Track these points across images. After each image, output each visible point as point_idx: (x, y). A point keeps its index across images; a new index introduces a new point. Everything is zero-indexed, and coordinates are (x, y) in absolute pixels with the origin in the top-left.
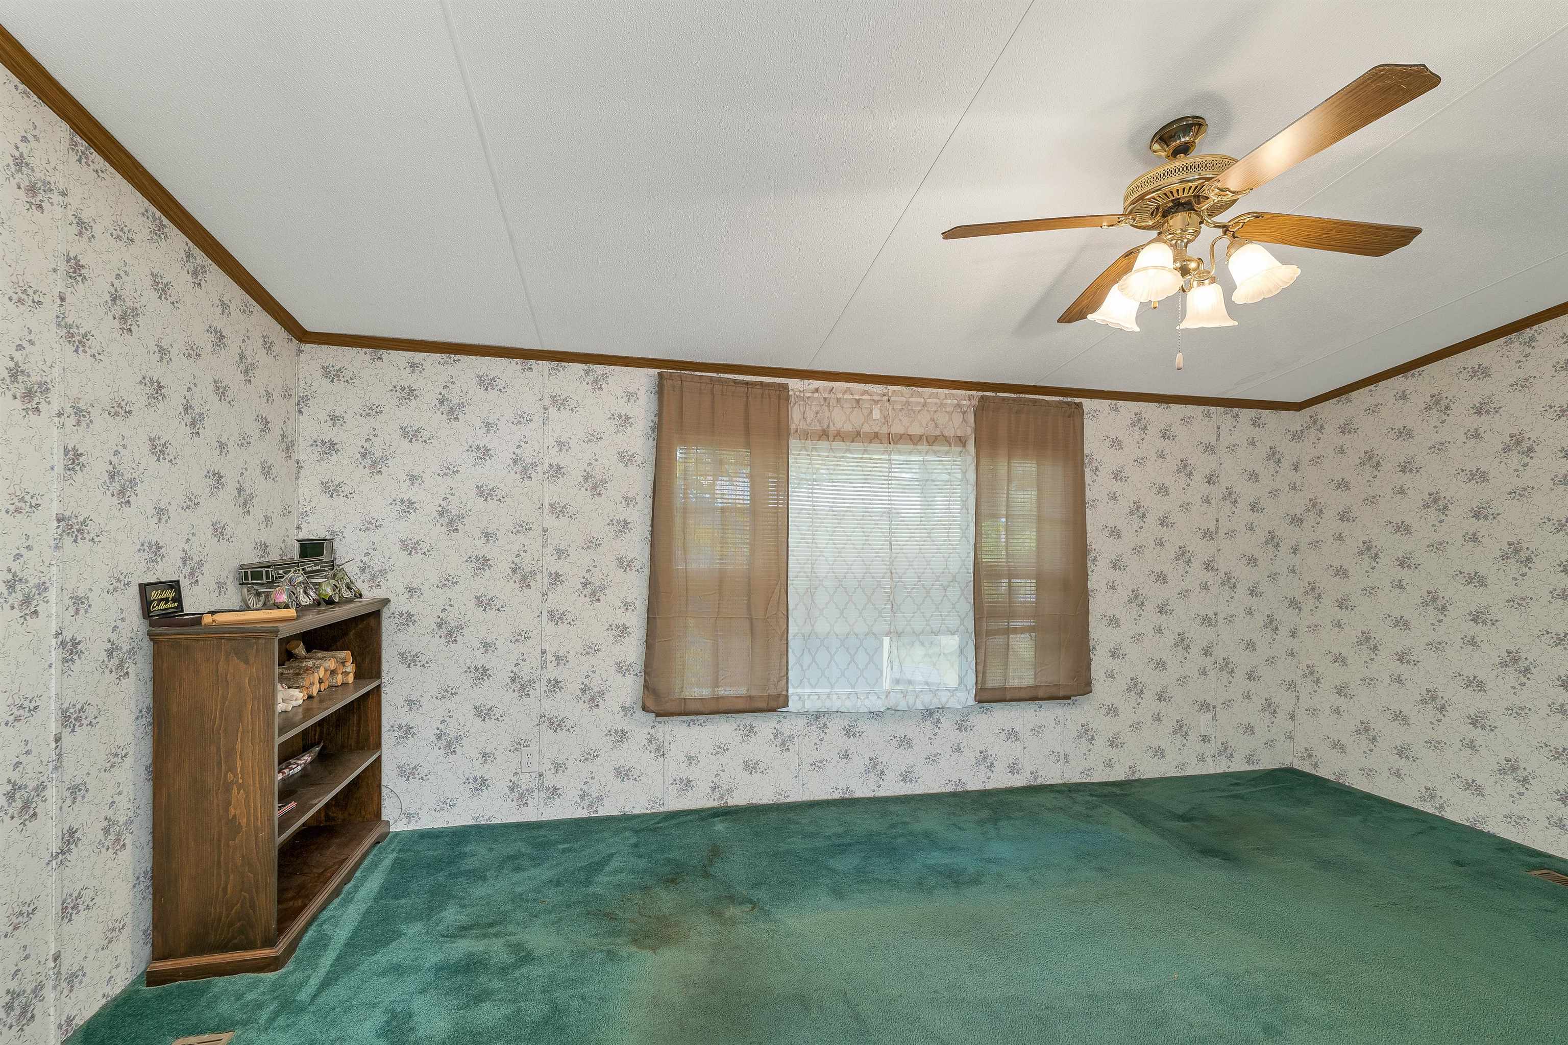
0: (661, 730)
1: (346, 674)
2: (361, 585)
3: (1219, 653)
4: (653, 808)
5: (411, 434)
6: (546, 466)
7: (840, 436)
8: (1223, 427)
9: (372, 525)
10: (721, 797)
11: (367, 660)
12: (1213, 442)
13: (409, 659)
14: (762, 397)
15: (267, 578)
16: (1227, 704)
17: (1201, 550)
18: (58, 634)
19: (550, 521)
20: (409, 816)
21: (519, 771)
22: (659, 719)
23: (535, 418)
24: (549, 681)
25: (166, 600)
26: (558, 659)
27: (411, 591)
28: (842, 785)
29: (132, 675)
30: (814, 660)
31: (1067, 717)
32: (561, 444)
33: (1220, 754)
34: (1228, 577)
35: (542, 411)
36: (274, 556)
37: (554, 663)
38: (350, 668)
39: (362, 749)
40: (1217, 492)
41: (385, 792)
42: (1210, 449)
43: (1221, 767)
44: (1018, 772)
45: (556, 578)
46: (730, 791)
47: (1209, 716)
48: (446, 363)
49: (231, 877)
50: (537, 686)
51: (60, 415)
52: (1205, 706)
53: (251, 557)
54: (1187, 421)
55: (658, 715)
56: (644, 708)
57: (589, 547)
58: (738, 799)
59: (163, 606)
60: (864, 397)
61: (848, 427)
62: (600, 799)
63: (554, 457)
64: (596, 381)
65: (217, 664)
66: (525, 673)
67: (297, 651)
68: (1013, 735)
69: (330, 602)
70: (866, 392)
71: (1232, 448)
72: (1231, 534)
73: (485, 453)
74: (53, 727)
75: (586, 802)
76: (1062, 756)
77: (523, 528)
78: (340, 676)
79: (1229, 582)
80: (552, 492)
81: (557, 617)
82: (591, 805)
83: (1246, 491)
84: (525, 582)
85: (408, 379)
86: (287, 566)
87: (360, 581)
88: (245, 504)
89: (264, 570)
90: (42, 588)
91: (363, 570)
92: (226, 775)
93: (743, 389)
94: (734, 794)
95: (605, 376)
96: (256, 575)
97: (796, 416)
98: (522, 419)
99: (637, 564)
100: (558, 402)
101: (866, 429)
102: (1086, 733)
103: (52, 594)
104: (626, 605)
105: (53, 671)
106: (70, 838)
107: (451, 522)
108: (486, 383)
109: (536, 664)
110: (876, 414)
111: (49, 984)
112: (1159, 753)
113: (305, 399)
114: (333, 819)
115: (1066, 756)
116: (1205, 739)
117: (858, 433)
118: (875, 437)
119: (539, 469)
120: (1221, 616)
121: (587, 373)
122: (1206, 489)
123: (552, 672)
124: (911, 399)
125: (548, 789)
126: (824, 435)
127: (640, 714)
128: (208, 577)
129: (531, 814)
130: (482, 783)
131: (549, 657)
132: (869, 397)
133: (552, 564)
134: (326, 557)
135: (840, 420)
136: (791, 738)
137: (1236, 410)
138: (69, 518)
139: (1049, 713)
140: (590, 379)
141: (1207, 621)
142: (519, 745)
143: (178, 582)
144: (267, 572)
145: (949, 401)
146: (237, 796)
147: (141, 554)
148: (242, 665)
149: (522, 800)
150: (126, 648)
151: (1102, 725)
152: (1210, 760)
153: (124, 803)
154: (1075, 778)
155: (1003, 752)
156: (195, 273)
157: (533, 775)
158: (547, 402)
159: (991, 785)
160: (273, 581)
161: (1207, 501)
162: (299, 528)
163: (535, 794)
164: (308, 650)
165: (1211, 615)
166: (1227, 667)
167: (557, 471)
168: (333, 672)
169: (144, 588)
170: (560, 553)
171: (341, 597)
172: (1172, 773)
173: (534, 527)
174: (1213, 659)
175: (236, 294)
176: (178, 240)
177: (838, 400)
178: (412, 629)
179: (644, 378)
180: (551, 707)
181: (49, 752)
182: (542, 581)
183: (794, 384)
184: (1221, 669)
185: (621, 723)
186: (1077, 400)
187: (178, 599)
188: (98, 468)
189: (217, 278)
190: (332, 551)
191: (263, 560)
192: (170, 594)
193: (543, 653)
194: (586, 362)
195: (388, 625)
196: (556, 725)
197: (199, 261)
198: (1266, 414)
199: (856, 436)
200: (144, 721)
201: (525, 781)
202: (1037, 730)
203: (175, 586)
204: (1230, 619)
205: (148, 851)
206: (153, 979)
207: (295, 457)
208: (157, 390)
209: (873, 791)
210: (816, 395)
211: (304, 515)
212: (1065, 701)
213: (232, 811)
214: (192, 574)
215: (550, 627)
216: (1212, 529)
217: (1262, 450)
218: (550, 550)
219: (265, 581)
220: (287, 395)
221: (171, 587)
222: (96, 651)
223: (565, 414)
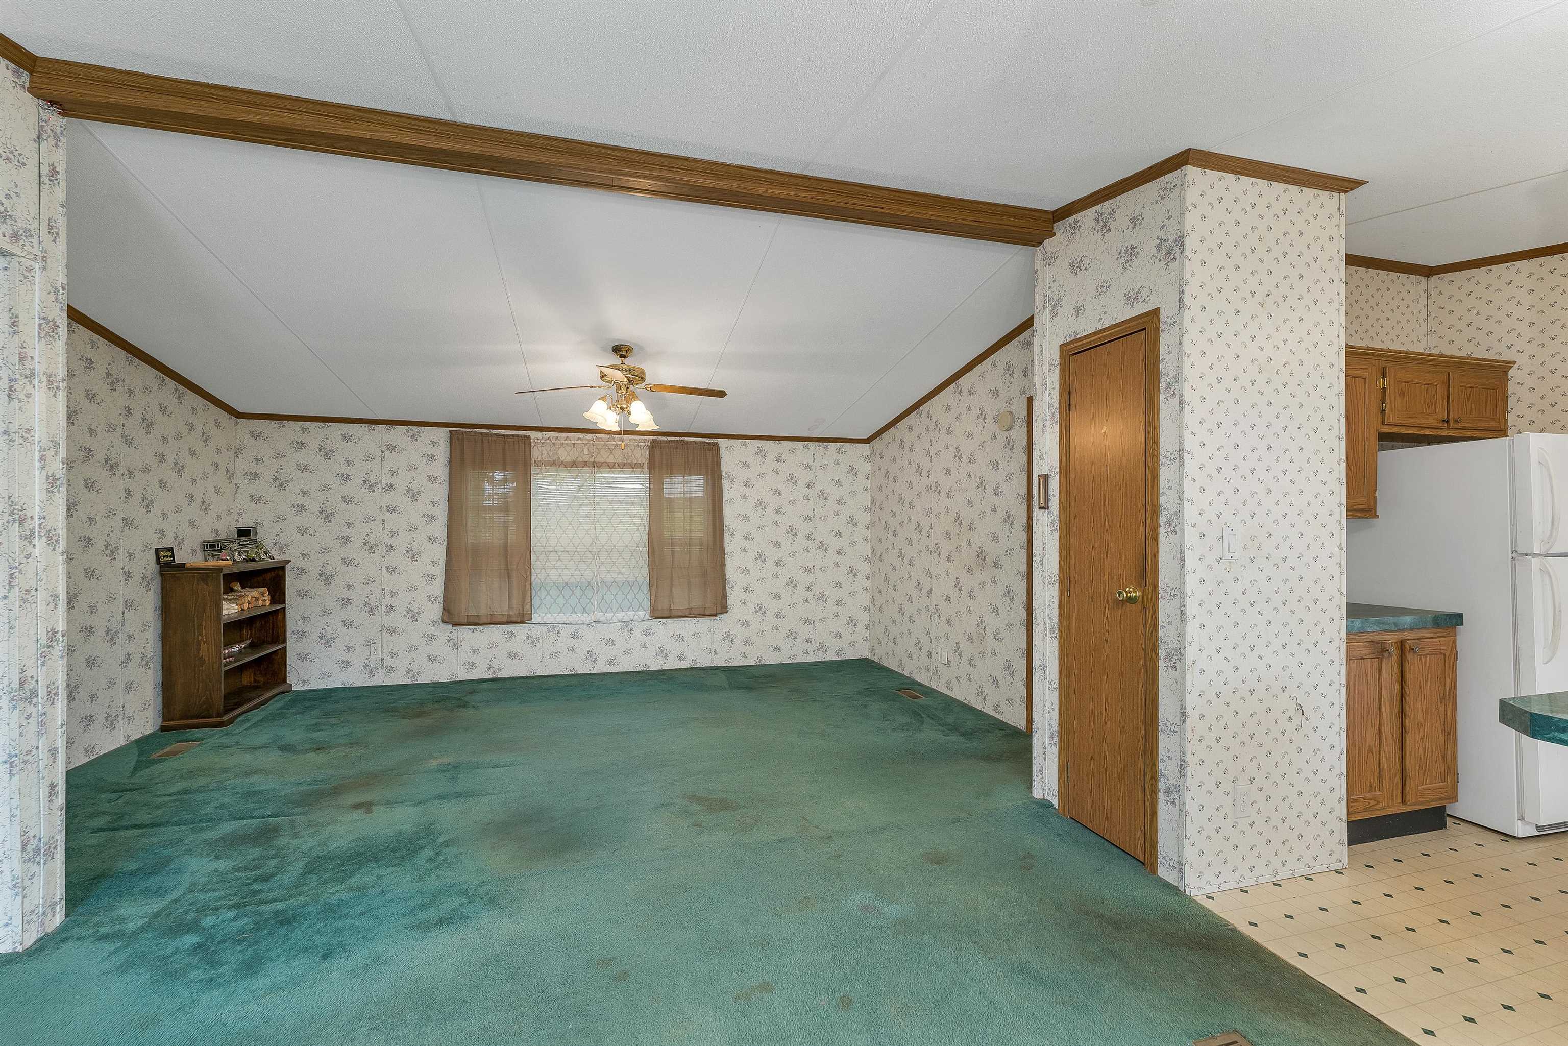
0: (456, 634)
1: (265, 601)
2: (273, 552)
3: (816, 590)
4: (452, 679)
5: (302, 468)
6: (384, 485)
7: (563, 464)
8: (817, 454)
9: (280, 519)
10: (494, 673)
11: (278, 594)
12: (811, 463)
13: (302, 594)
14: (514, 444)
15: (218, 547)
16: (823, 620)
17: (804, 528)
18: (122, 569)
19: (387, 516)
20: (304, 682)
21: (369, 657)
22: (454, 628)
23: (377, 457)
24: (387, 606)
25: (167, 557)
26: (392, 594)
27: (304, 555)
28: (570, 667)
29: (152, 590)
30: (548, 593)
31: (716, 627)
32: (392, 472)
33: (818, 650)
34: (822, 544)
35: (381, 453)
36: (223, 536)
37: (390, 596)
38: (267, 597)
39: (275, 643)
40: (813, 493)
41: (289, 668)
42: (808, 467)
43: (819, 657)
44: (684, 660)
45: (391, 548)
46: (499, 669)
47: (811, 627)
48: (323, 427)
49: (201, 684)
50: (379, 609)
51: (123, 475)
52: (808, 621)
53: (210, 537)
54: (792, 451)
55: (454, 625)
56: (443, 621)
57: (410, 530)
58: (504, 674)
59: (166, 559)
60: (577, 442)
61: (568, 459)
62: (419, 673)
63: (388, 479)
64: (413, 436)
65: (193, 585)
66: (373, 601)
67: (235, 588)
68: (680, 638)
69: (253, 560)
70: (579, 439)
71: (824, 467)
72: (824, 518)
73: (347, 478)
74: (122, 608)
75: (410, 675)
76: (712, 651)
77: (370, 520)
78: (260, 602)
79: (822, 546)
80: (388, 499)
81: (391, 570)
82: (413, 676)
83: (834, 493)
84: (371, 550)
85: (301, 437)
86: (229, 541)
87: (273, 550)
88: (206, 509)
89: (216, 543)
90: (117, 548)
91: (275, 544)
92: (198, 637)
93: (501, 439)
94: (502, 671)
95: (419, 433)
96: (212, 546)
97: (535, 454)
98: (369, 458)
99: (440, 539)
100: (392, 448)
101: (580, 460)
102: (728, 637)
103: (120, 551)
104: (434, 563)
105: (121, 584)
106: (128, 657)
107: (327, 517)
108: (346, 438)
109: (379, 596)
110: (586, 452)
111: (121, 717)
112: (777, 649)
113: (239, 450)
114: (259, 682)
115: (715, 651)
116: (808, 641)
117: (574, 462)
118: (586, 464)
119: (379, 486)
120: (817, 567)
121: (408, 431)
122: (806, 491)
123: (388, 600)
124: (607, 443)
125: (387, 667)
126: (554, 463)
127: (442, 625)
128: (187, 546)
129: (376, 681)
130: (347, 664)
131: (387, 592)
132: (581, 442)
133: (388, 540)
134: (252, 537)
135: (564, 455)
136: (538, 639)
137: (826, 444)
138: (127, 519)
139: (705, 623)
140: (410, 434)
141: (808, 570)
142: (369, 643)
143: (172, 548)
144: (218, 544)
145: (632, 443)
146: (203, 647)
147: (156, 534)
148: (205, 586)
149: (371, 674)
150: (150, 577)
151: (740, 633)
152: (811, 653)
153: (150, 647)
154: (722, 663)
155: (675, 649)
156: (179, 398)
157: (378, 659)
158: (384, 448)
159: (666, 667)
160: (221, 549)
161: (807, 498)
162: (237, 521)
163: (379, 670)
164: (243, 588)
165: (811, 566)
166: (822, 597)
167: (390, 487)
168: (257, 599)
169: (157, 551)
170: (393, 533)
171: (260, 558)
172: (786, 661)
173: (377, 519)
174: (812, 593)
175: (199, 401)
176: (171, 384)
177: (562, 444)
178: (304, 576)
179: (442, 434)
180: (388, 621)
181: (120, 618)
182: (381, 550)
183: (534, 435)
184: (818, 599)
185: (431, 630)
186: (714, 440)
187: (173, 556)
188: (138, 497)
189: (191, 398)
190: (256, 534)
191: (216, 538)
192: (169, 554)
193: (383, 590)
194: (407, 425)
195: (289, 575)
196: (391, 631)
197: (181, 391)
198: (847, 446)
199: (574, 464)
200: (158, 612)
201: (373, 663)
202: (696, 635)
203: (171, 550)
204: (824, 569)
205: (160, 673)
206: (163, 729)
207: (234, 482)
208: (162, 457)
209: (590, 670)
210: (548, 441)
211: (240, 514)
212: (712, 618)
213: (201, 654)
214: (179, 544)
215: (386, 575)
216: (811, 515)
217: (844, 467)
218: (386, 532)
219: (217, 548)
220: (229, 448)
221: (169, 551)
222: (137, 577)
223: (395, 454)
